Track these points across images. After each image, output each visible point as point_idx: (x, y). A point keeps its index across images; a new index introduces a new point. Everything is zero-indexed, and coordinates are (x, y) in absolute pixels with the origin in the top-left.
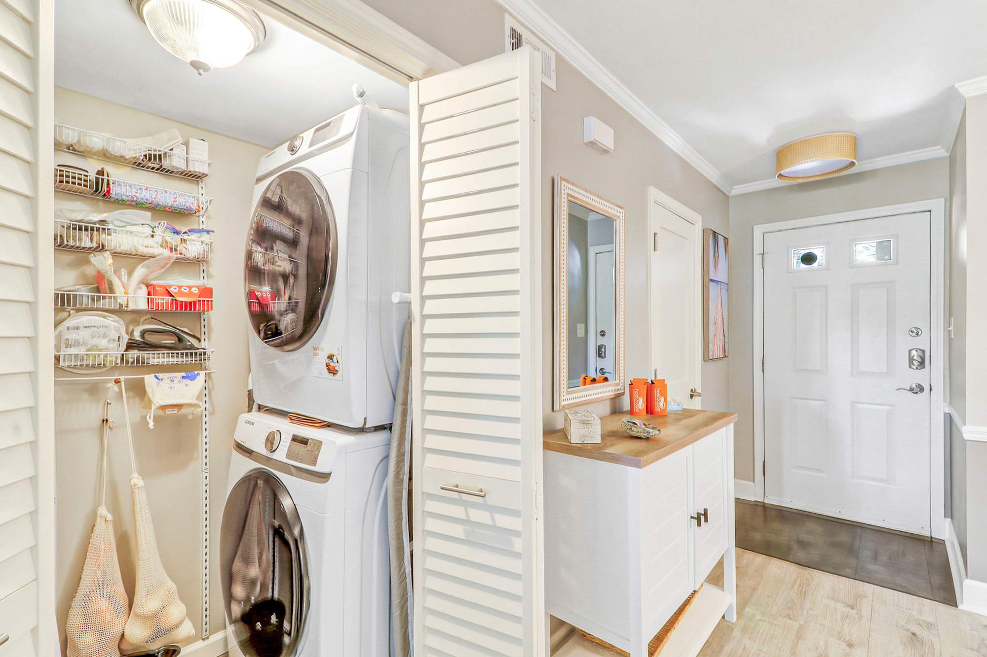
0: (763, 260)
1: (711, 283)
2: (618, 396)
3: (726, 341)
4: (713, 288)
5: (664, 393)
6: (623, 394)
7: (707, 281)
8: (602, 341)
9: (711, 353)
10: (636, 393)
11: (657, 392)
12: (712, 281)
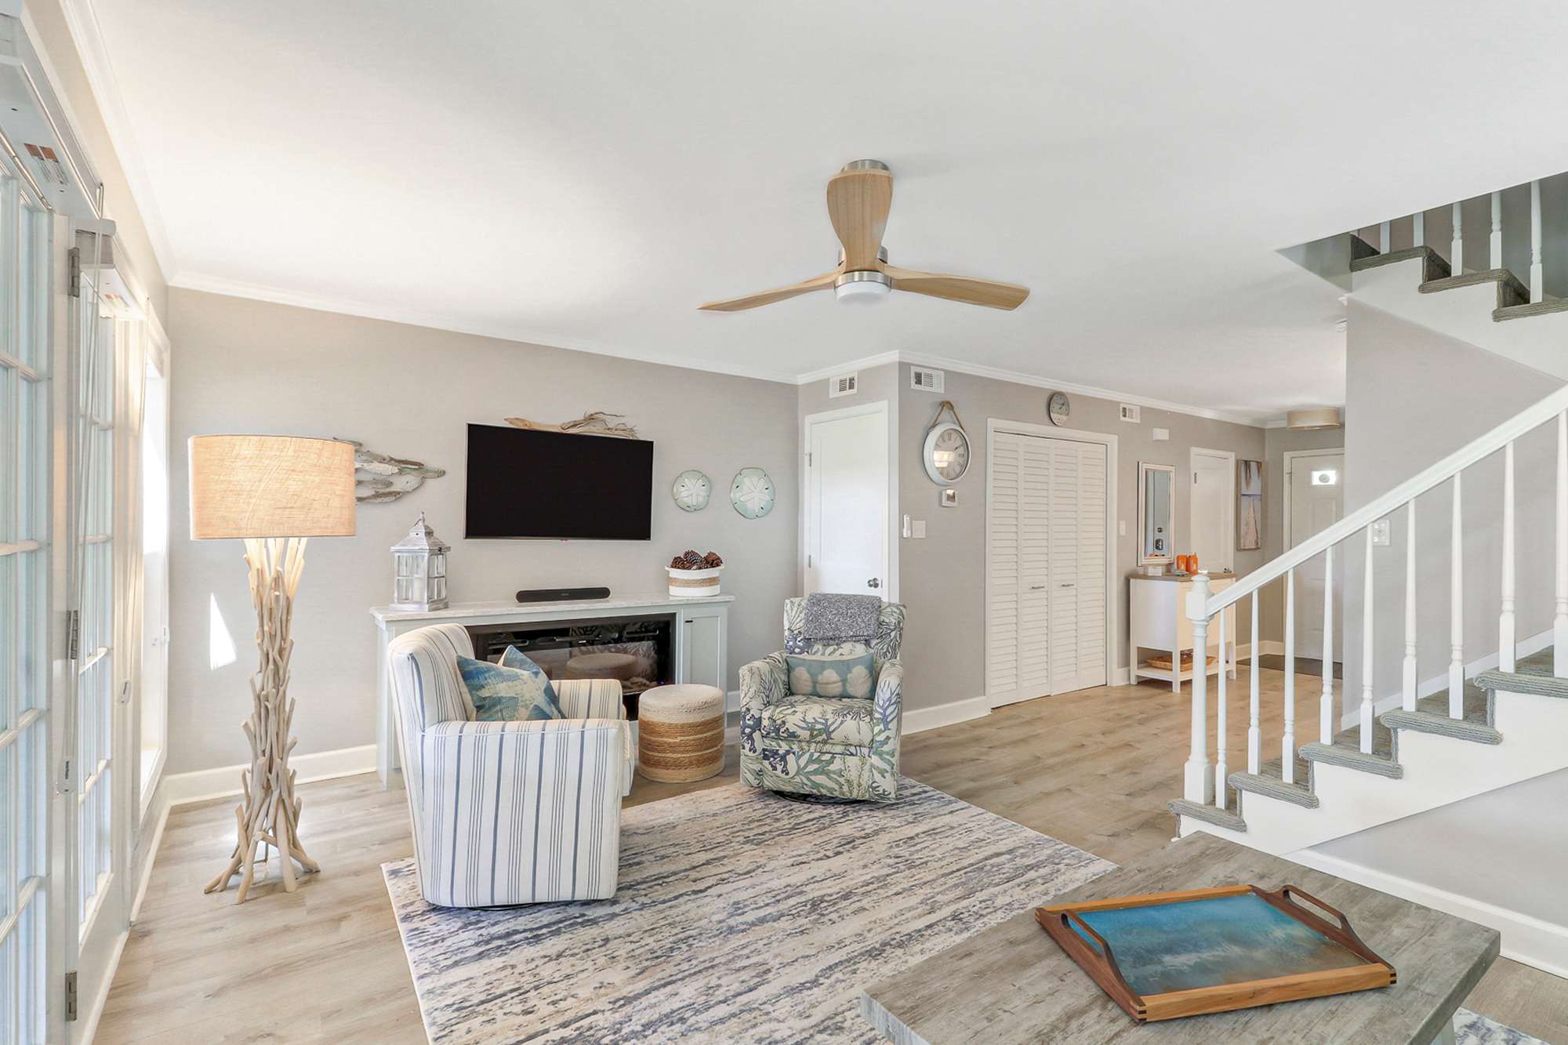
0: (1291, 478)
1: (1243, 497)
2: (1170, 565)
3: (1259, 536)
4: (1244, 501)
5: (1196, 562)
6: (1173, 564)
7: (1239, 496)
8: (1158, 536)
9: (1242, 545)
10: (1180, 562)
11: (1192, 561)
12: (1243, 495)
